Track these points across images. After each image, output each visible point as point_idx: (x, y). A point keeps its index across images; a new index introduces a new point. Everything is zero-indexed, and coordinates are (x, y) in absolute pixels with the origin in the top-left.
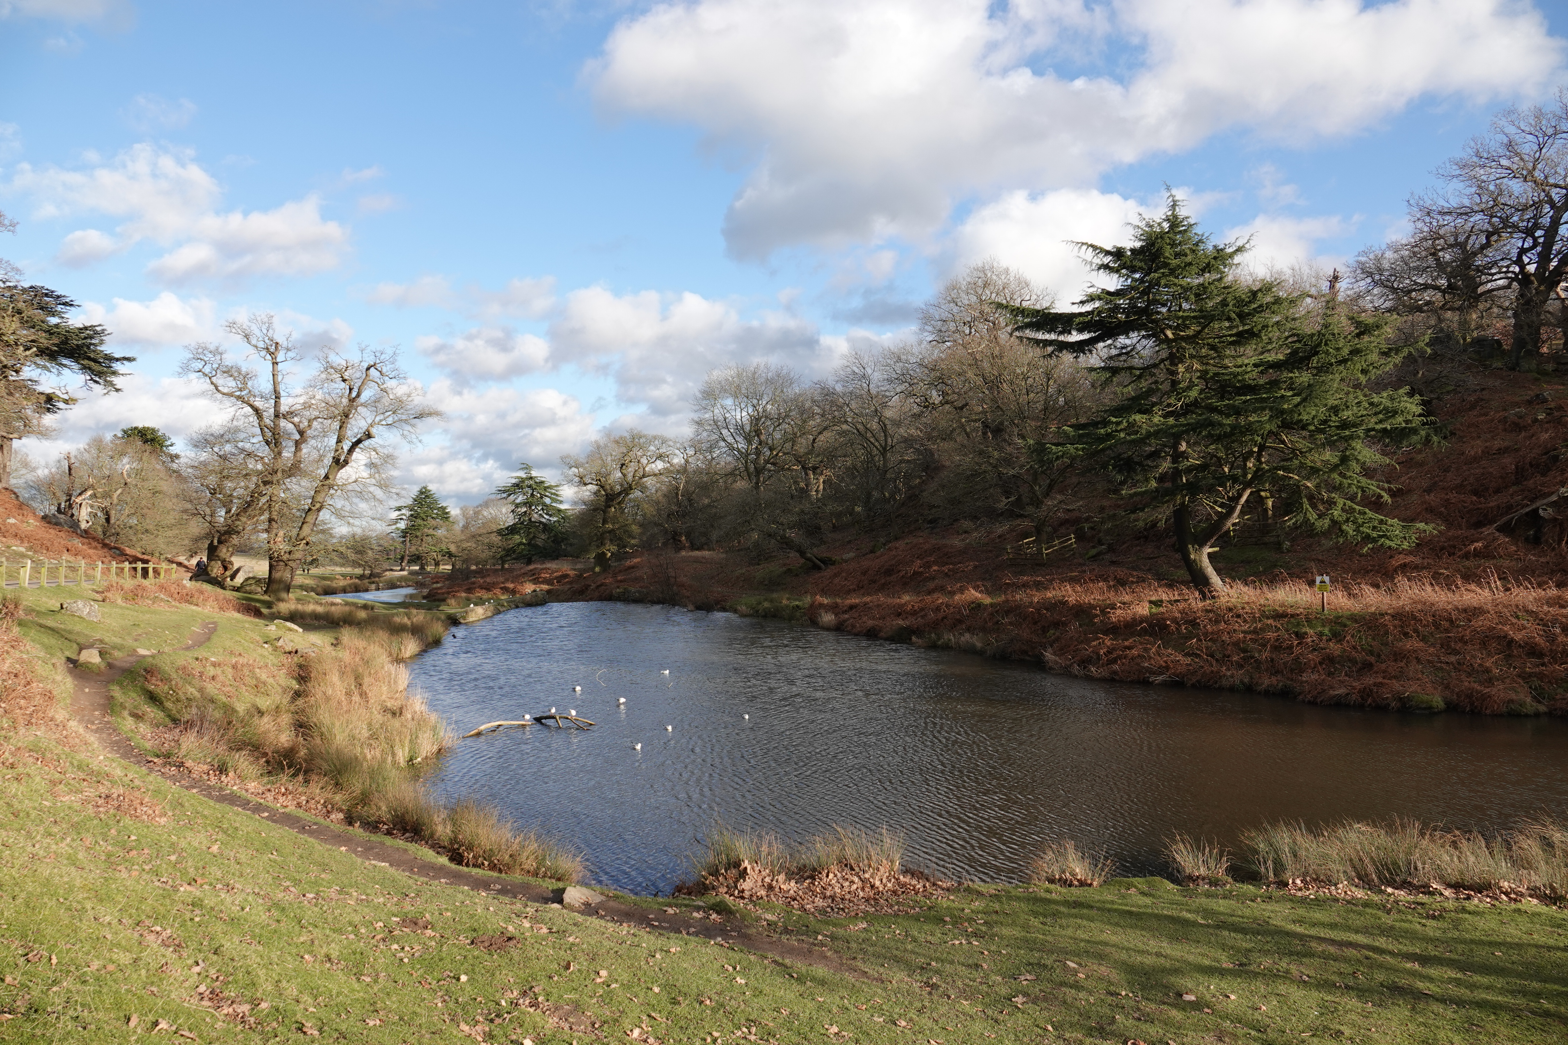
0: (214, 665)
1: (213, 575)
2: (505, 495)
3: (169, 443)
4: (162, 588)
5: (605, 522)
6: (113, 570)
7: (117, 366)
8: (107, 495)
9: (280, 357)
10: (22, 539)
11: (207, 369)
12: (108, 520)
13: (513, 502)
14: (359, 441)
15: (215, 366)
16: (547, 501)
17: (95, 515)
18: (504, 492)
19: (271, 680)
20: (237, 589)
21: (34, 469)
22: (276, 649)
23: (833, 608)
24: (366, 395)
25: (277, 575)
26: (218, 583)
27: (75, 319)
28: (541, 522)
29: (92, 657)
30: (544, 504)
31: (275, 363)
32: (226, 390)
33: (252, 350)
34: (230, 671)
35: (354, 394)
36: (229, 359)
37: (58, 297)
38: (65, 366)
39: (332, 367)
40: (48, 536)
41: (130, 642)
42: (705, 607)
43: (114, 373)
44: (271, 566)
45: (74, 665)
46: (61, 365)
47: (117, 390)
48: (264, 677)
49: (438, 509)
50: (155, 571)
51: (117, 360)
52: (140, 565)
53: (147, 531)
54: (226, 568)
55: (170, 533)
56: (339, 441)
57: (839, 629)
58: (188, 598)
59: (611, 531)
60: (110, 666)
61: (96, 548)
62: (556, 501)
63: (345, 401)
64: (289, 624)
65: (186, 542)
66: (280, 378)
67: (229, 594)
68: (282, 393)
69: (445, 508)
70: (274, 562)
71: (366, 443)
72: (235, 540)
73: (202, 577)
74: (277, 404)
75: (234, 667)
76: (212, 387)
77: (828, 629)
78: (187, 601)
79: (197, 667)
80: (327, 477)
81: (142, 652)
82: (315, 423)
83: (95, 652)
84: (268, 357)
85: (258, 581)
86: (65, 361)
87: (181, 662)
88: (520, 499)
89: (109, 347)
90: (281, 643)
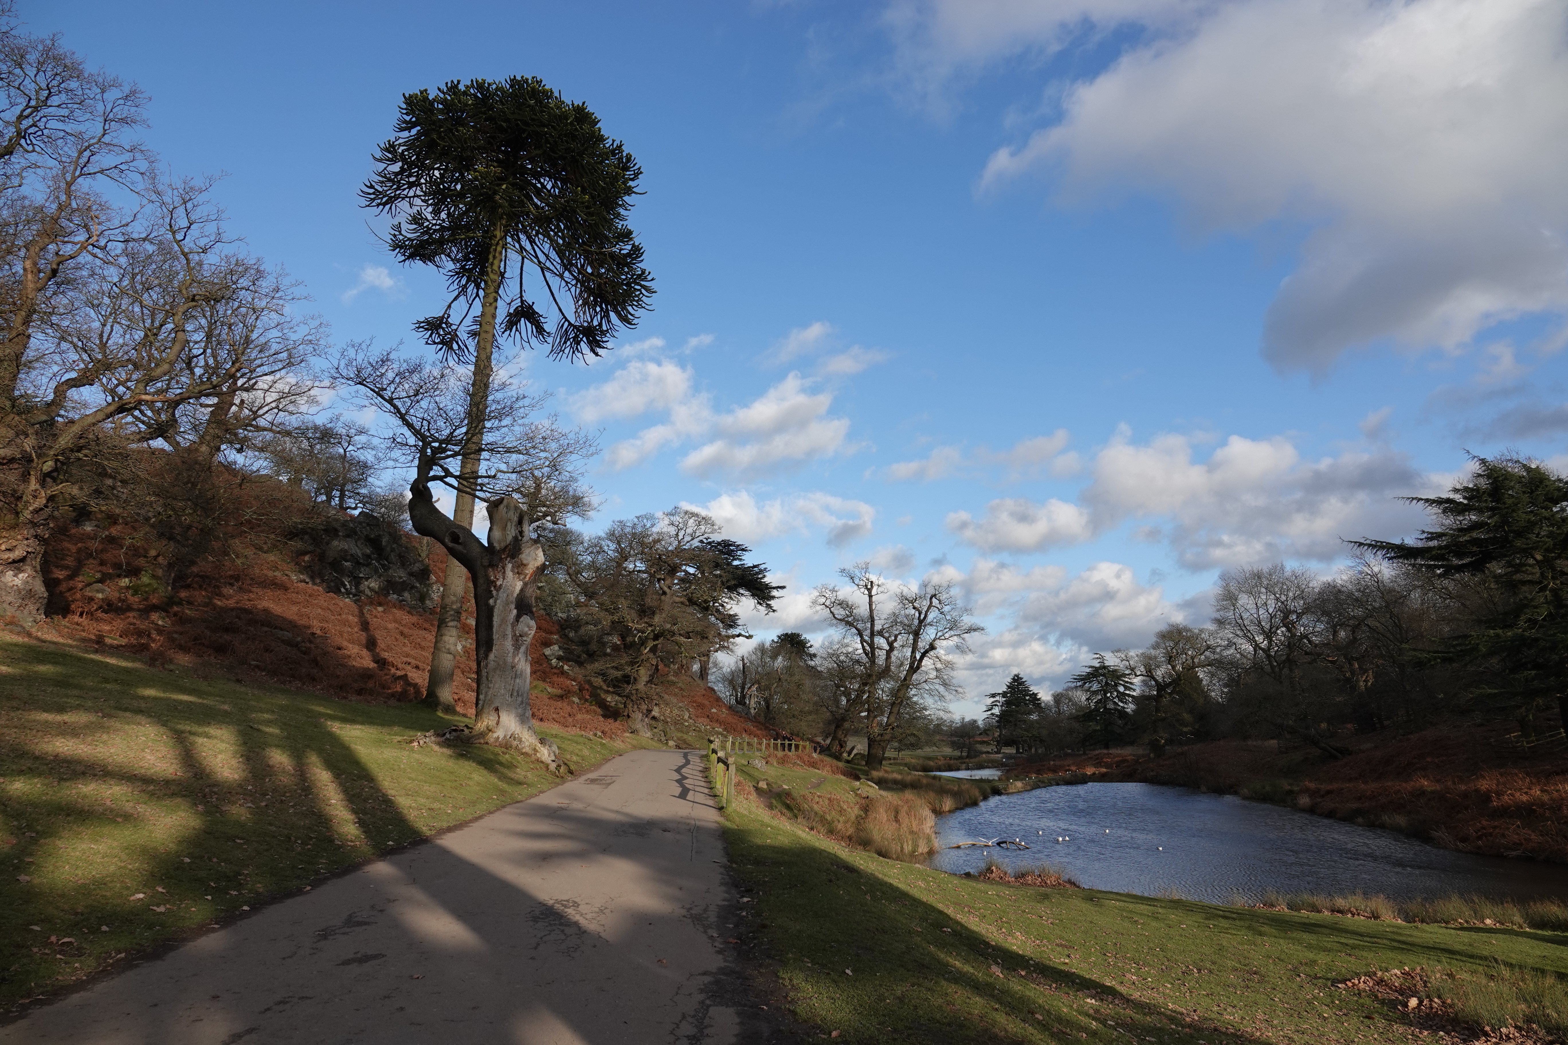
0: (819, 796)
1: (833, 751)
2: (1079, 684)
3: (808, 645)
4: (799, 757)
5: (1157, 710)
6: (772, 745)
7: (775, 593)
8: (768, 688)
9: (874, 592)
10: (720, 723)
11: (828, 603)
12: (768, 707)
13: (1088, 690)
14: (926, 652)
15: (833, 600)
16: (1121, 689)
17: (760, 703)
18: (1082, 680)
19: (849, 810)
20: (848, 762)
21: (721, 668)
22: (857, 795)
23: (1313, 794)
24: (931, 616)
25: (873, 751)
26: (838, 758)
27: (749, 560)
28: (1116, 709)
29: (763, 785)
30: (1118, 692)
31: (870, 596)
32: (839, 617)
33: (856, 587)
34: (827, 802)
35: (922, 616)
36: (841, 595)
37: (738, 546)
38: (742, 594)
39: (906, 599)
40: (734, 721)
41: (780, 783)
42: (1219, 790)
43: (773, 597)
44: (869, 746)
45: (757, 789)
46: (739, 594)
47: (774, 611)
48: (845, 807)
49: (1030, 695)
50: (797, 747)
51: (774, 588)
52: (787, 742)
53: (794, 716)
54: (841, 746)
55: (810, 718)
56: (913, 652)
57: (1311, 811)
58: (813, 765)
59: (1163, 720)
60: (770, 791)
61: (761, 729)
62: (1130, 689)
63: (916, 622)
64: (870, 783)
65: (821, 725)
66: (874, 607)
67: (841, 764)
68: (876, 618)
69: (1036, 695)
70: (871, 742)
71: (932, 653)
72: (847, 725)
73: (827, 752)
74: (873, 625)
75: (829, 799)
76: (831, 615)
77: (1303, 810)
78: (813, 767)
79: (810, 797)
80: (905, 679)
81: (785, 787)
82: (899, 637)
83: (765, 783)
84: (866, 592)
85: (863, 756)
86: (742, 591)
87: (802, 793)
88: (1095, 687)
89: (770, 579)
90: (859, 792)
